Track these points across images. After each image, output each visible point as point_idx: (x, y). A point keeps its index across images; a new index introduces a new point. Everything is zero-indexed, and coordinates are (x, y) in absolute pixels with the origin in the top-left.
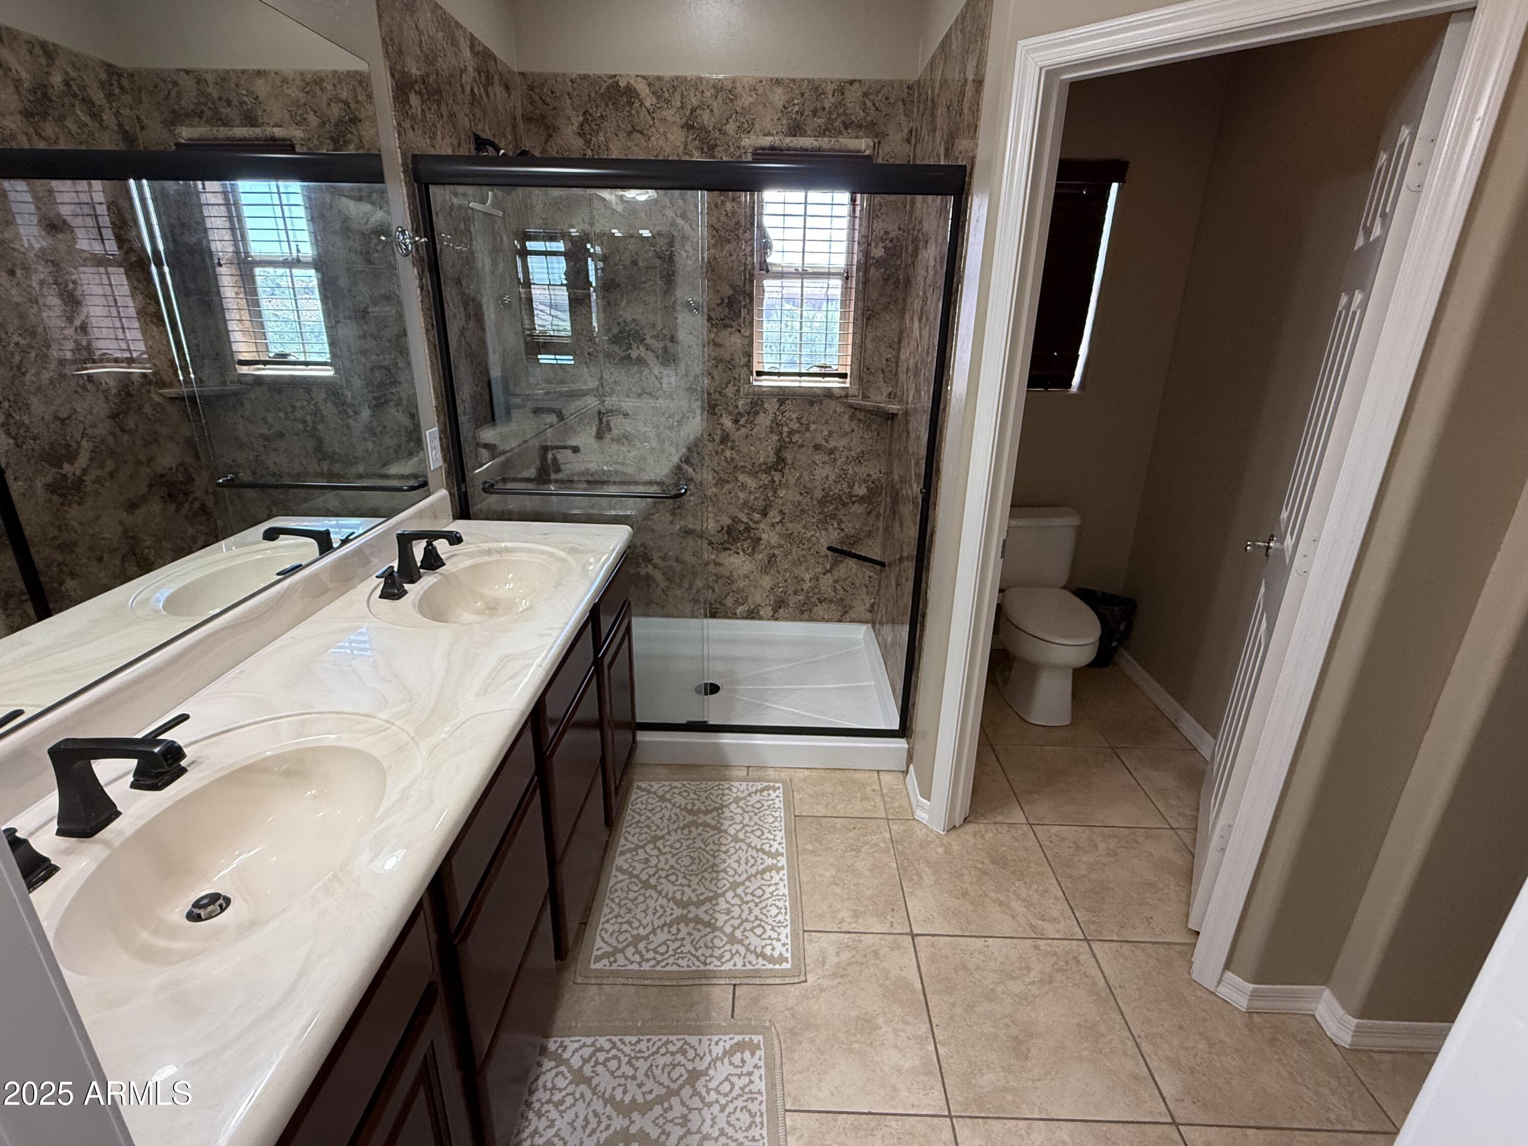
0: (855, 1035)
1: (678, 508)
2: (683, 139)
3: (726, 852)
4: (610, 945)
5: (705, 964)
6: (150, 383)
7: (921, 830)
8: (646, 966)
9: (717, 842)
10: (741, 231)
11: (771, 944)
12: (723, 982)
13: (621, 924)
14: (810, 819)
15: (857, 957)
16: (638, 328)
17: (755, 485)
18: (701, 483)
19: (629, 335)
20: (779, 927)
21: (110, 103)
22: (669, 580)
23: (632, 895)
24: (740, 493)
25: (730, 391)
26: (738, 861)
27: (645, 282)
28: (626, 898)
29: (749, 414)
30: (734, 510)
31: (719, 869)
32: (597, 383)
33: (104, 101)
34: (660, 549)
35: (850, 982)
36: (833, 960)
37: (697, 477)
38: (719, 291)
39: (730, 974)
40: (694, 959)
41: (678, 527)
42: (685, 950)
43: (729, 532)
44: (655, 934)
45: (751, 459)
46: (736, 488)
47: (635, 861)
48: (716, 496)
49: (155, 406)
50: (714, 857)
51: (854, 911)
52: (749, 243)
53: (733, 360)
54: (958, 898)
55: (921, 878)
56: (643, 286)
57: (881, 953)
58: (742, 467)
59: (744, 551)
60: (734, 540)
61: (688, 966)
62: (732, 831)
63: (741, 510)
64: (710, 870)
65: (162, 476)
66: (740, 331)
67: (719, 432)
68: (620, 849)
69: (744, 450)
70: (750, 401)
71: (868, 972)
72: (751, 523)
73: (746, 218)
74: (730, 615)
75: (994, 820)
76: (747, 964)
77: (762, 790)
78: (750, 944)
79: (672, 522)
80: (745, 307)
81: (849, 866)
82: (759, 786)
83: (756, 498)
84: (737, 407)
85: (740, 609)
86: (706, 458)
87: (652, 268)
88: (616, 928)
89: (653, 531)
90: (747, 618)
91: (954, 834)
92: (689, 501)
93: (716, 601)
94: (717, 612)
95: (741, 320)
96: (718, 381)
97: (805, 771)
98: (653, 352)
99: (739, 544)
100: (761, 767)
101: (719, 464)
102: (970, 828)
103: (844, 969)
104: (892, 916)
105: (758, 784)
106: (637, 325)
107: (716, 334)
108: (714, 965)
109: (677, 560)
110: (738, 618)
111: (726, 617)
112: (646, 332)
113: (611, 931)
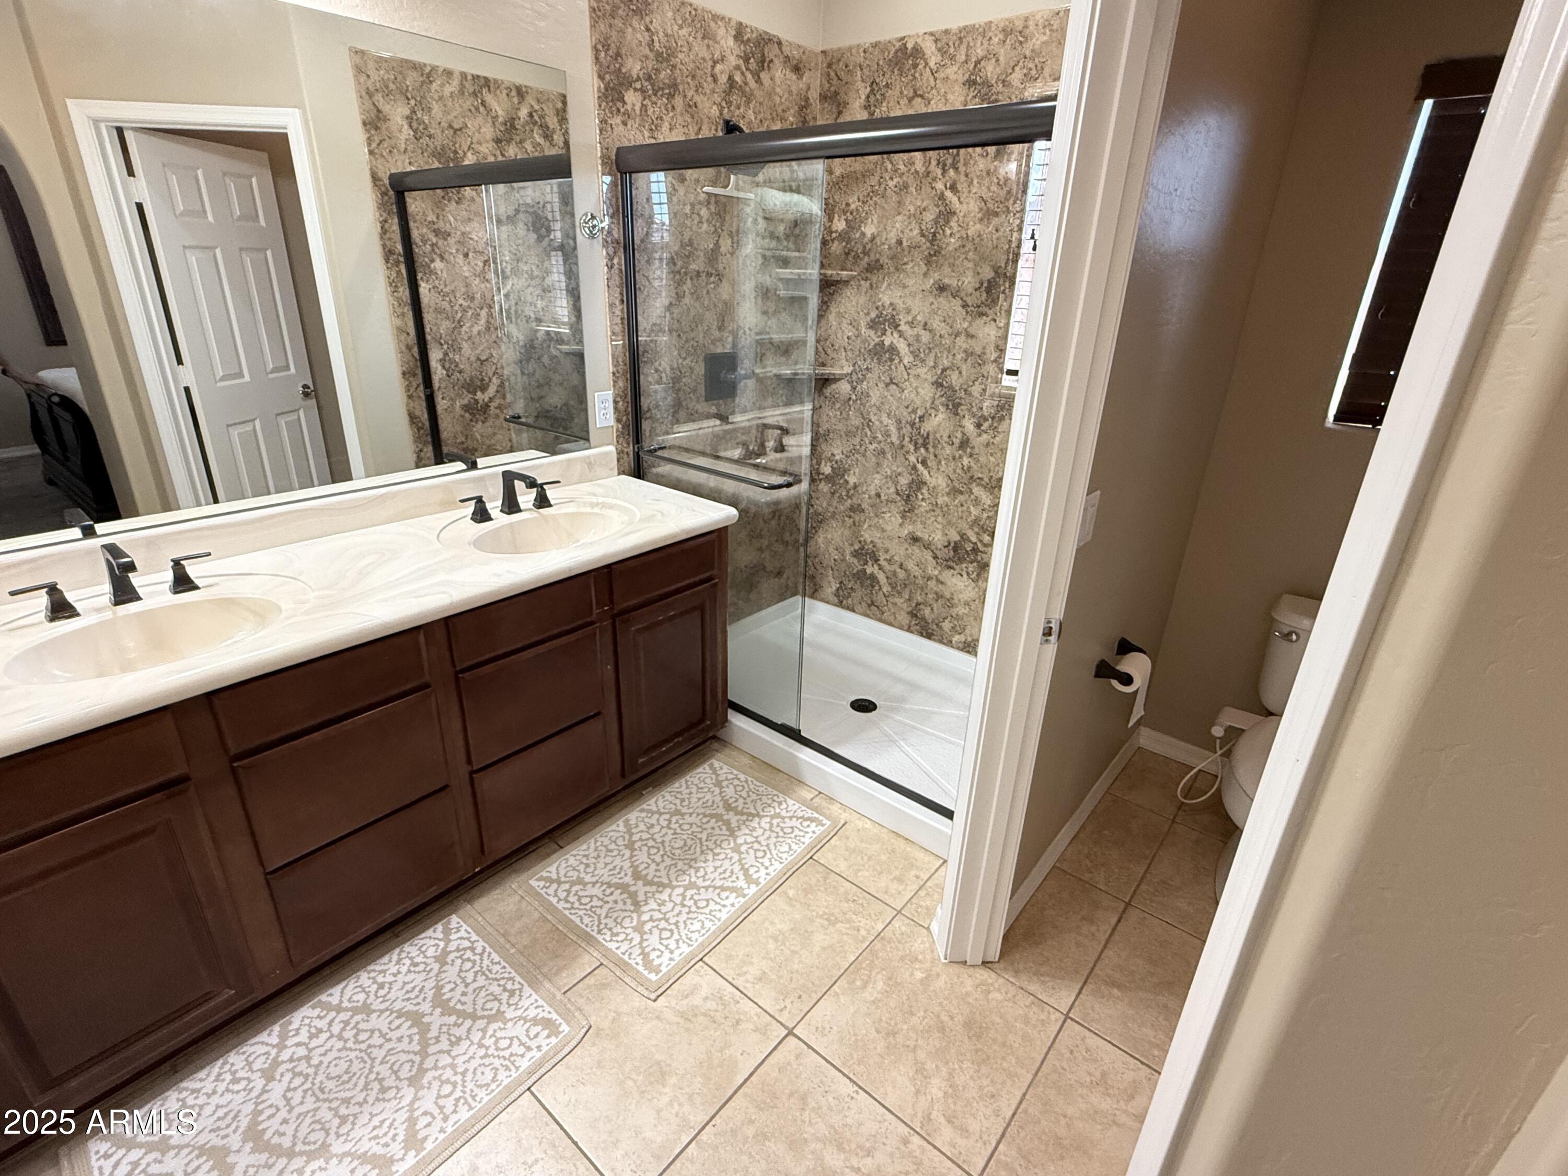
0: (639, 1075)
1: (909, 512)
2: (963, 99)
3: (715, 855)
4: (558, 873)
5: (599, 932)
6: (551, 339)
7: (923, 942)
8: (561, 906)
9: (718, 842)
10: (1011, 201)
11: (662, 952)
12: (595, 955)
13: (582, 863)
14: (821, 869)
15: (718, 1014)
16: (894, 313)
17: (989, 502)
18: (934, 488)
19: (885, 320)
20: (684, 942)
21: (561, 126)
22: (893, 586)
23: (613, 846)
24: (972, 508)
25: (976, 390)
26: (716, 868)
27: (905, 264)
28: (606, 846)
29: (993, 418)
30: (964, 526)
31: (695, 865)
32: (851, 368)
33: (557, 124)
34: (887, 551)
35: (688, 1030)
36: (697, 1000)
37: (932, 482)
38: (978, 273)
39: (606, 953)
40: (597, 923)
41: (906, 532)
42: (598, 911)
43: (955, 549)
44: (593, 886)
45: (990, 471)
46: (969, 502)
47: (643, 821)
48: (947, 505)
49: (553, 358)
50: (702, 852)
51: (764, 973)
52: (1018, 215)
53: (985, 354)
54: (878, 1032)
55: (864, 987)
56: (904, 267)
57: (743, 1026)
58: (979, 478)
59: (968, 574)
60: (959, 559)
61: (587, 926)
62: (740, 840)
63: (971, 527)
64: (686, 862)
65: (548, 411)
66: (995, 321)
67: (959, 435)
68: (644, 806)
69: (983, 459)
70: (996, 403)
71: (712, 1032)
72: (979, 545)
73: (1018, 185)
74: (945, 641)
75: (1025, 985)
76: (627, 954)
77: (808, 819)
78: (646, 940)
79: (901, 525)
80: (1003, 292)
81: (806, 931)
82: (809, 813)
83: (988, 517)
84: (982, 409)
85: (956, 638)
86: (943, 463)
87: (915, 248)
88: (575, 863)
89: (883, 531)
90: (962, 650)
91: (957, 968)
92: (920, 506)
93: (933, 622)
94: (933, 634)
95: (998, 308)
96: (964, 378)
97: (869, 822)
98: (905, 339)
99: (964, 565)
100: (831, 799)
101: (955, 471)
102: (984, 975)
103: (696, 1015)
104: (792, 1002)
105: (810, 811)
106: (893, 309)
107: (970, 323)
108: (604, 938)
109: (901, 566)
110: (952, 647)
111: (941, 642)
112: (901, 317)
113: (569, 863)
